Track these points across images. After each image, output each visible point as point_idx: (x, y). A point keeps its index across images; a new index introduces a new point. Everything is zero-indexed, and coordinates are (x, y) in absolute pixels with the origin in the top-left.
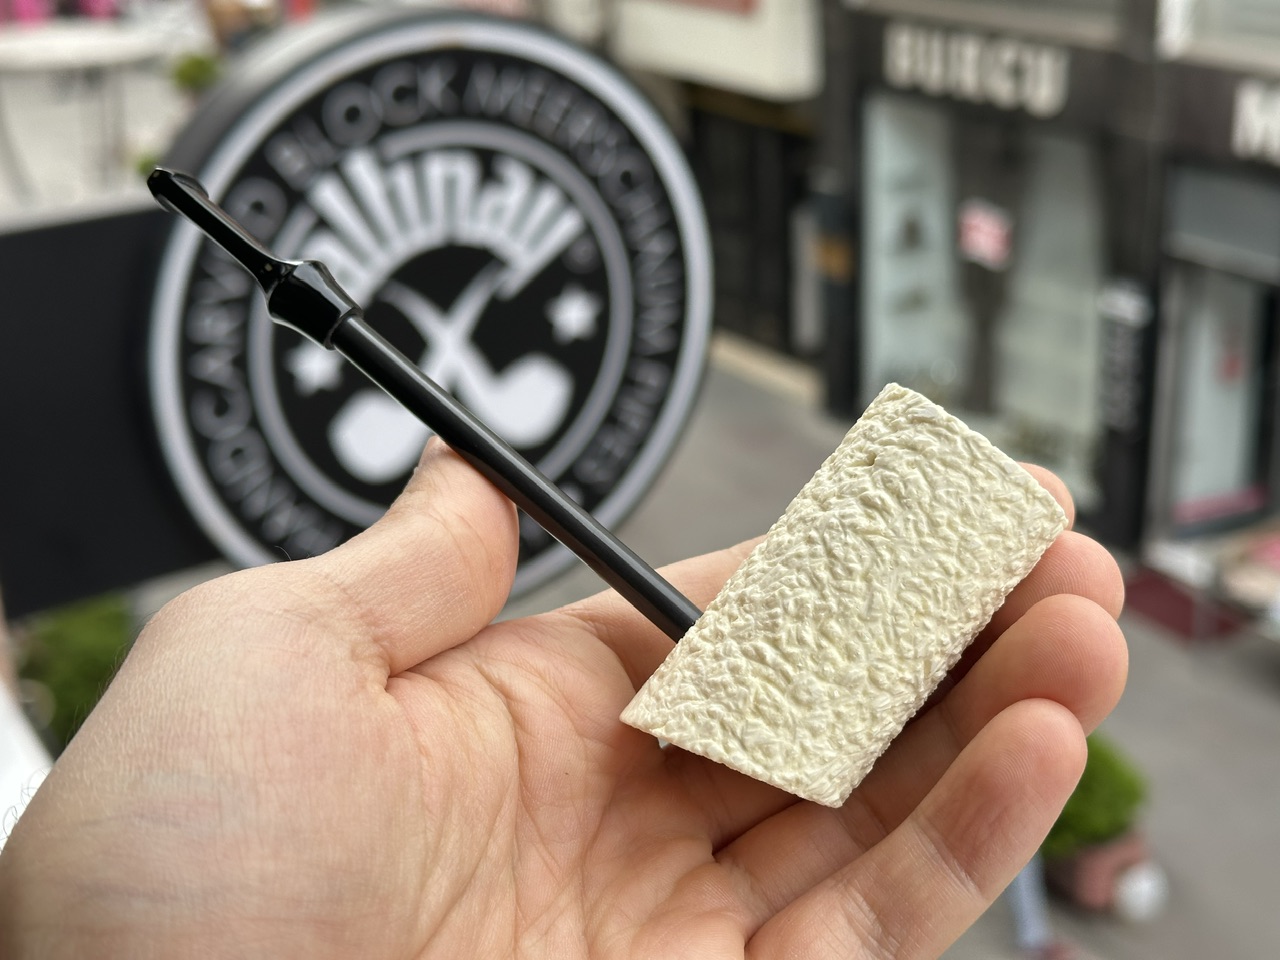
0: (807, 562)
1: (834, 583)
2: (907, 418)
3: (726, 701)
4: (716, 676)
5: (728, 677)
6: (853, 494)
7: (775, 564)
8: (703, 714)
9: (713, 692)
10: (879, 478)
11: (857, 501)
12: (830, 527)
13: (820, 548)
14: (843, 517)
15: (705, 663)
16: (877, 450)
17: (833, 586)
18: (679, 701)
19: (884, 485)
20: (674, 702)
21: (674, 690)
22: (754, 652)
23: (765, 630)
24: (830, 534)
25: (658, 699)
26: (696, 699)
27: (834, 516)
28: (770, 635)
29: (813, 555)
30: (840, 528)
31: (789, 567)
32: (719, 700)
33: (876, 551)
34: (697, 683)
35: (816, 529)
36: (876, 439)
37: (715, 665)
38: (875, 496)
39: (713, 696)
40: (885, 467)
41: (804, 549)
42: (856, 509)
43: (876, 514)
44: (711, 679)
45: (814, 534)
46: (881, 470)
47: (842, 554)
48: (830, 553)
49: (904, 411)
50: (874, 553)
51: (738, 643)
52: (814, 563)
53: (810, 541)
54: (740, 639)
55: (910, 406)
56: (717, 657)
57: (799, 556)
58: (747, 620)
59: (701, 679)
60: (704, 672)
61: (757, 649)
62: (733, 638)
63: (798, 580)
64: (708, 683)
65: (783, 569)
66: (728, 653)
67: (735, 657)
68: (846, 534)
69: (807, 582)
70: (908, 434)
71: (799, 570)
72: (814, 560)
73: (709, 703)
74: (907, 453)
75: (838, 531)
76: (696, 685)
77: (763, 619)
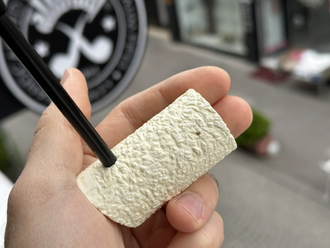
0: (169, 166)
1: (176, 175)
2: (214, 124)
3: (131, 207)
4: (129, 198)
5: (133, 199)
6: (190, 145)
7: (156, 161)
8: (122, 210)
9: (127, 203)
10: (200, 143)
11: (191, 149)
12: (181, 156)
13: (175, 161)
14: (186, 154)
15: (126, 192)
16: (201, 131)
17: (176, 176)
18: (113, 203)
19: (201, 147)
20: (110, 202)
21: (111, 197)
22: (145, 193)
23: (149, 185)
24: (180, 158)
25: (104, 198)
26: (120, 204)
27: (182, 152)
28: (151, 188)
29: (172, 164)
30: (184, 157)
31: (163, 165)
32: (129, 206)
33: (192, 167)
34: (122, 198)
35: (175, 154)
36: (201, 127)
37: (129, 193)
38: (198, 150)
39: (127, 204)
40: (203, 139)
41: (169, 160)
42: (189, 152)
43: (196, 155)
44: (127, 199)
45: (173, 155)
46: (201, 140)
47: (182, 167)
48: (178, 165)
49: (214, 120)
50: (191, 168)
51: (139, 187)
52: (172, 167)
53: (172, 157)
54: (140, 186)
55: (216, 120)
56: (130, 190)
57: (167, 163)
58: (144, 180)
59: (123, 197)
60: (125, 195)
61: (146, 192)
62: (138, 185)
63: (165, 172)
64: (126, 200)
65: (160, 165)
66: (135, 190)
67: (137, 193)
68: (185, 160)
69: (168, 173)
70: (213, 130)
71: (166, 167)
72: (173, 166)
73: (125, 207)
74: (211, 137)
75: (183, 158)
76: (121, 199)
77: (150, 182)
